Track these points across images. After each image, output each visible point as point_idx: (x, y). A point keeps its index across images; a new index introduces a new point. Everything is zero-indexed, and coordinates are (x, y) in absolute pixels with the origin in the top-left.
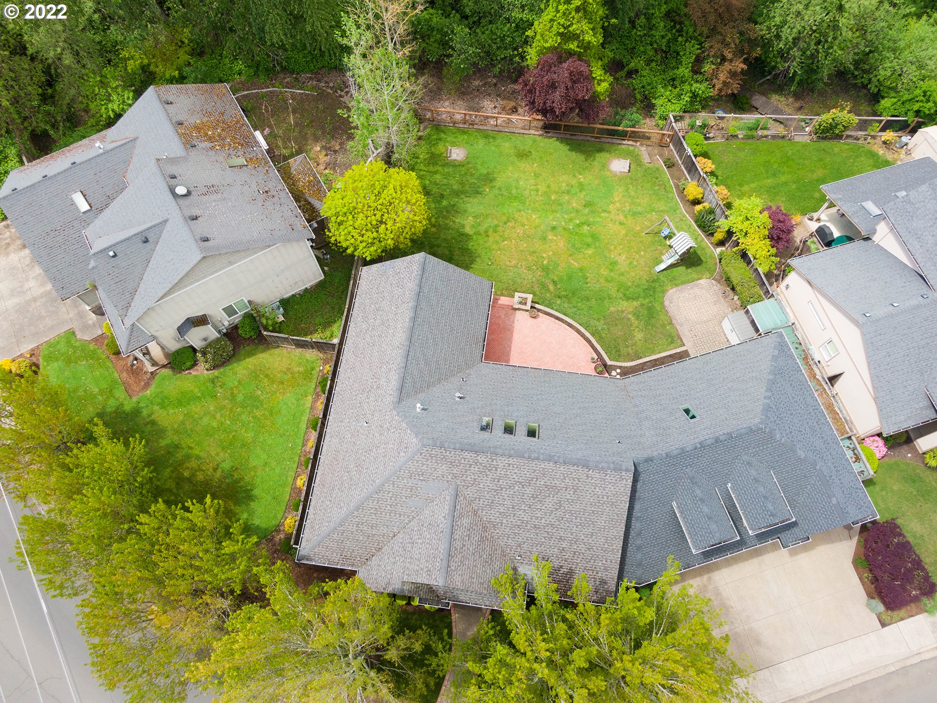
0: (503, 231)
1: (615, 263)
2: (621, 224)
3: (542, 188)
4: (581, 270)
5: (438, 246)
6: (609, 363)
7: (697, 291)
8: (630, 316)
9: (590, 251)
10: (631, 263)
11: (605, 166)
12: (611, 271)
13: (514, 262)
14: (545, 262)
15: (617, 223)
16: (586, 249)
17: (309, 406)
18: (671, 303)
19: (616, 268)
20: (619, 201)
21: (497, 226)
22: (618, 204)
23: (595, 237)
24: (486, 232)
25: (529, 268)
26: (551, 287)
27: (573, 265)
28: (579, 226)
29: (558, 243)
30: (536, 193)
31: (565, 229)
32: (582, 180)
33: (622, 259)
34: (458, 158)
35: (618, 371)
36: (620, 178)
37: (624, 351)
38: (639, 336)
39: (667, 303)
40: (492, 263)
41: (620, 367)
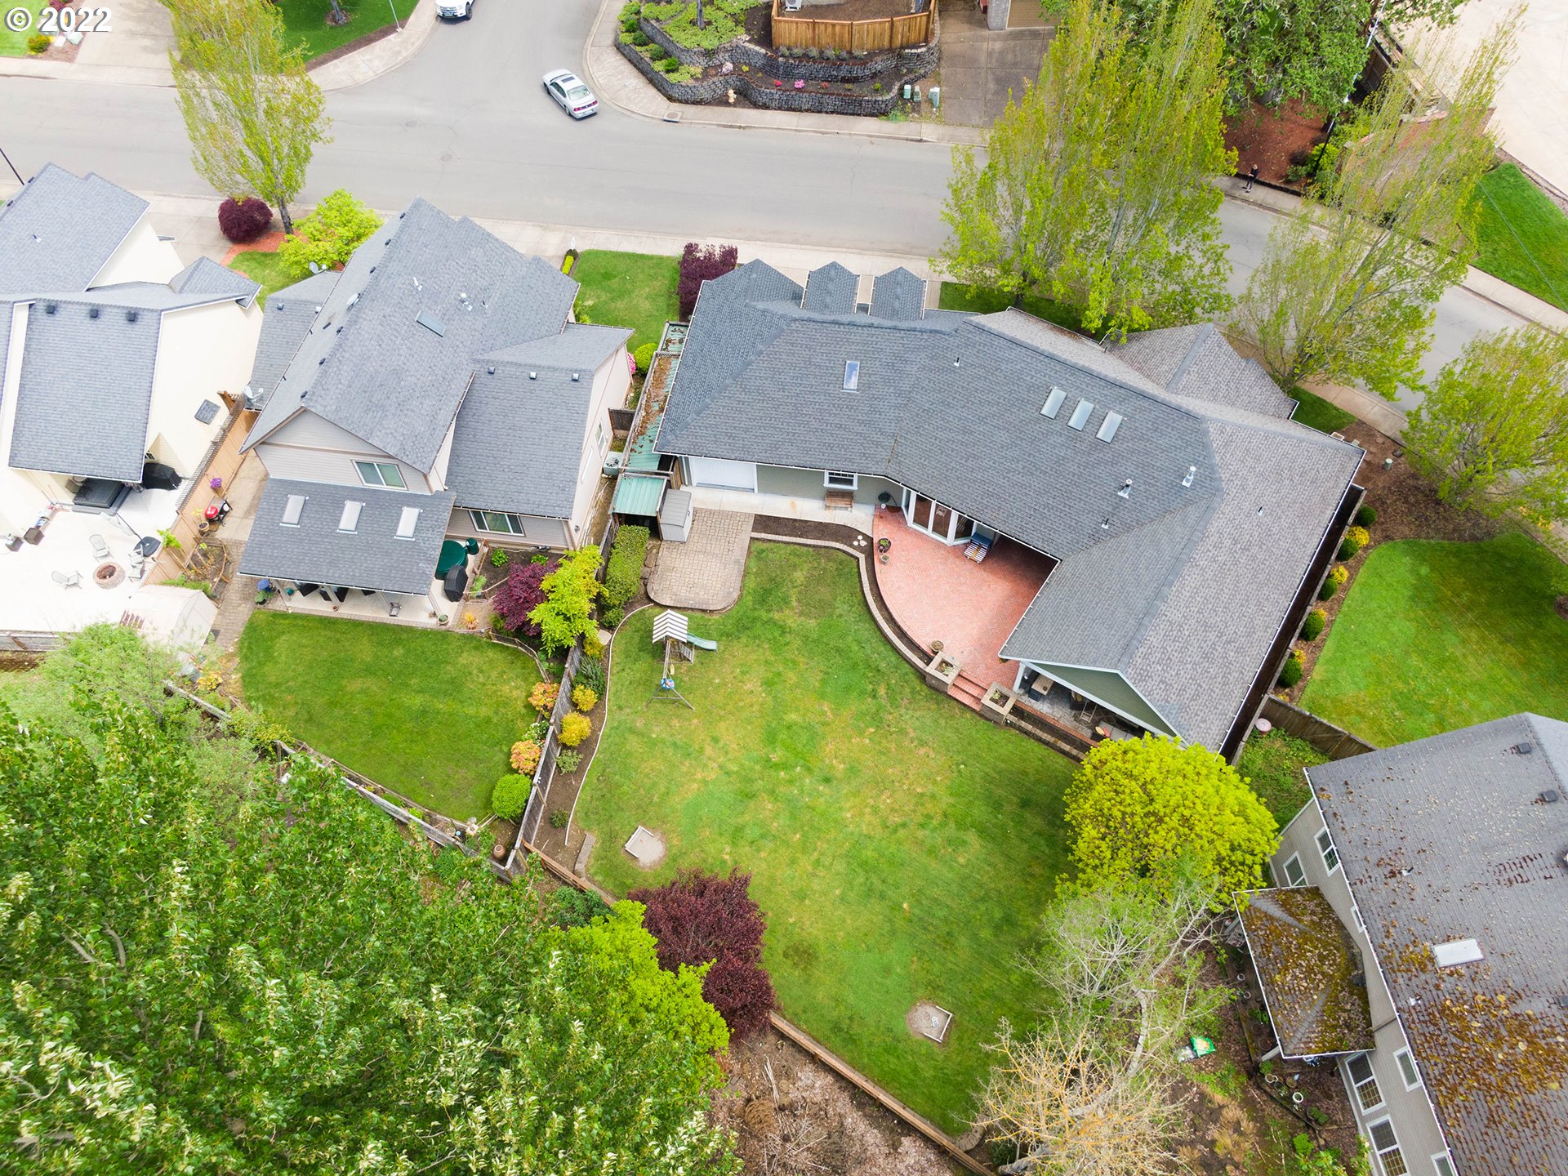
0: (914, 811)
1: (768, 684)
2: (715, 740)
3: (805, 863)
4: (822, 696)
5: (1039, 834)
6: (862, 557)
7: (683, 593)
8: (795, 604)
9: (793, 717)
10: (743, 673)
11: (671, 858)
12: (779, 674)
13: (922, 751)
14: (872, 730)
15: (721, 744)
16: (796, 724)
17: (1317, 668)
18: (730, 593)
19: (770, 675)
20: (694, 781)
21: (922, 826)
22: (699, 776)
23: (771, 739)
24: (943, 825)
25: (902, 732)
26: (882, 691)
27: (831, 709)
28: (784, 766)
29: (833, 753)
30: (822, 859)
31: (809, 769)
32: (728, 849)
33: (753, 684)
34: (930, 1010)
35: (856, 543)
36: (658, 824)
37: (832, 566)
38: (799, 576)
39: (735, 595)
40: (958, 765)
41: (851, 546)
